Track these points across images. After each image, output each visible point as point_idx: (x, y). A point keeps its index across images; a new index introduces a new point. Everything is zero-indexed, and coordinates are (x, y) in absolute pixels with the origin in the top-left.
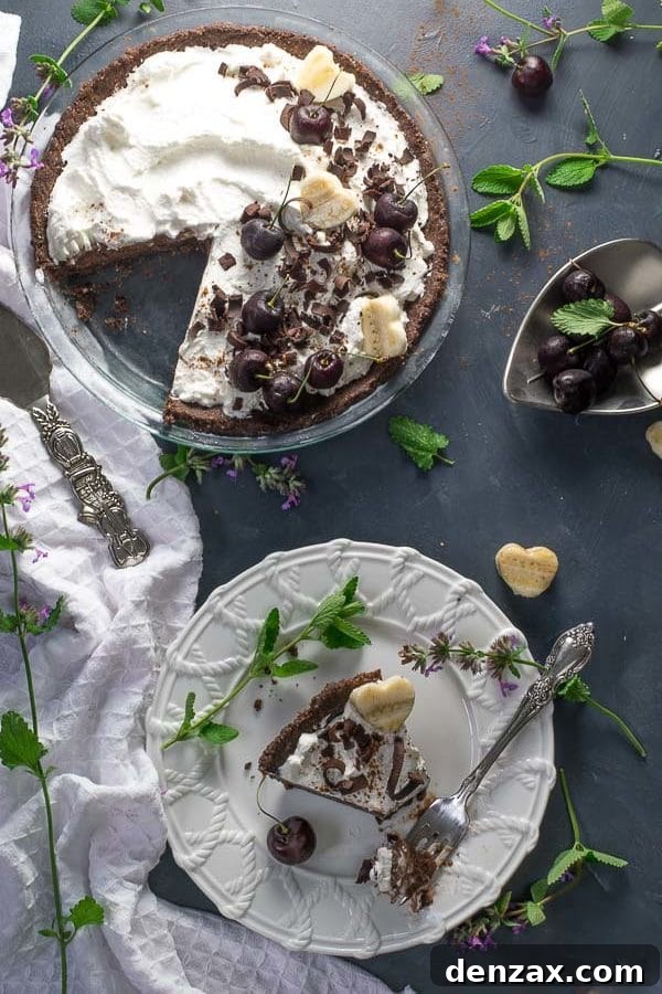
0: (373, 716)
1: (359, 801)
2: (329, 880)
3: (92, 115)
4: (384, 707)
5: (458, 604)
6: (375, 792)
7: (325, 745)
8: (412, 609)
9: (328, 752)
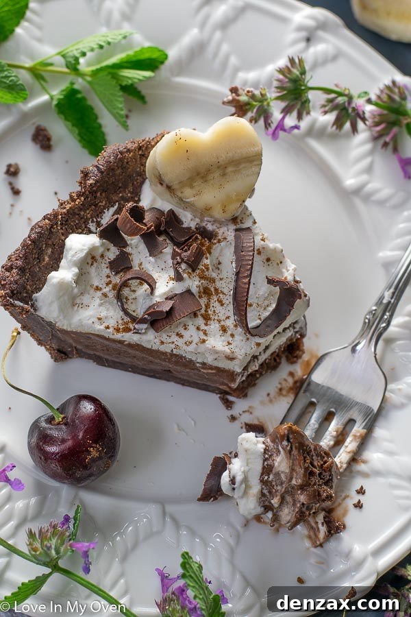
0: (191, 187)
1: (188, 343)
2: (152, 510)
4: (209, 171)
5: (308, 47)
6: (214, 327)
7: (113, 253)
8: (233, 60)
9: (121, 264)
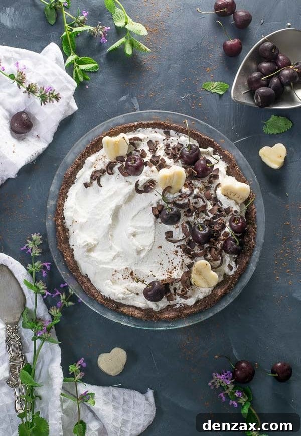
3: (72, 252)
